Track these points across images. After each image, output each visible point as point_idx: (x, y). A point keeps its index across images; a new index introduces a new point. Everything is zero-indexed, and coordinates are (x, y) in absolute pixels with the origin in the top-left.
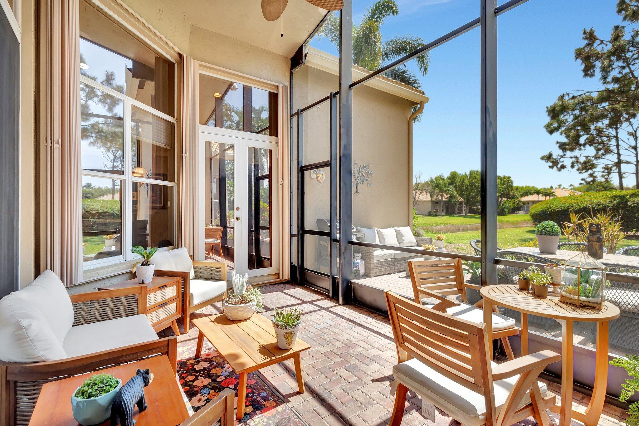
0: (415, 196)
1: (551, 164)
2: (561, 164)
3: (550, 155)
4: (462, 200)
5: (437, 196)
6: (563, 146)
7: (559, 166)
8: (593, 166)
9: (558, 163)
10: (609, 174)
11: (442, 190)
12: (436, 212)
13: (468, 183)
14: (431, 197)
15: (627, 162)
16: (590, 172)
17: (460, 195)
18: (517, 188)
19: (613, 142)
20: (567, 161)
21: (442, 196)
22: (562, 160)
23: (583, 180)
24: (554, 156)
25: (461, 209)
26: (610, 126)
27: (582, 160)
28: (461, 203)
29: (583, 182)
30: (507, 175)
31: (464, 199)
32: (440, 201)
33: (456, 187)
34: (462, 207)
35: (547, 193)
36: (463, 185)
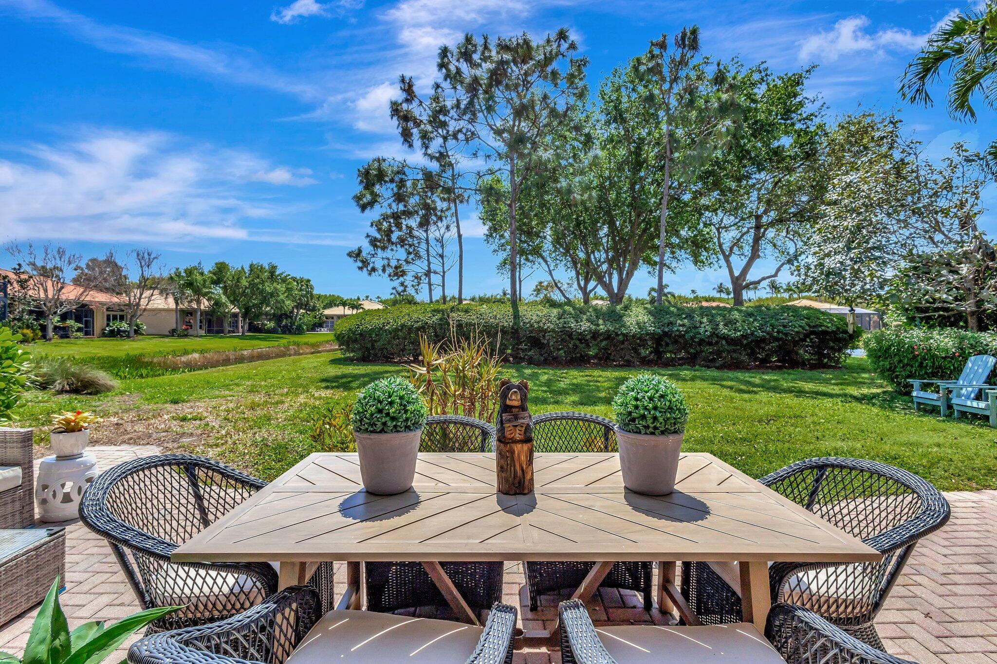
0: (140, 299)
1: (360, 264)
2: (371, 265)
3: (360, 251)
4: (238, 310)
5: (191, 301)
6: (373, 242)
7: (369, 268)
8: (404, 273)
9: (369, 264)
10: (419, 284)
11: (198, 292)
12: (186, 330)
13: (247, 284)
14: (177, 304)
15: (435, 273)
16: (401, 279)
17: (232, 302)
18: (319, 297)
19: (424, 246)
20: (379, 263)
21: (199, 302)
22: (373, 260)
23: (394, 288)
24: (364, 254)
25: (235, 325)
26: (421, 225)
27: (393, 263)
28: (235, 315)
29: (394, 291)
30: (306, 277)
31: (239, 308)
32: (195, 311)
33: (225, 288)
34: (237, 322)
35: (355, 305)
36: (237, 286)
